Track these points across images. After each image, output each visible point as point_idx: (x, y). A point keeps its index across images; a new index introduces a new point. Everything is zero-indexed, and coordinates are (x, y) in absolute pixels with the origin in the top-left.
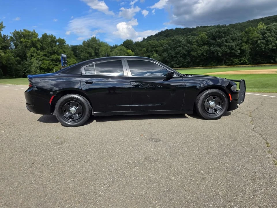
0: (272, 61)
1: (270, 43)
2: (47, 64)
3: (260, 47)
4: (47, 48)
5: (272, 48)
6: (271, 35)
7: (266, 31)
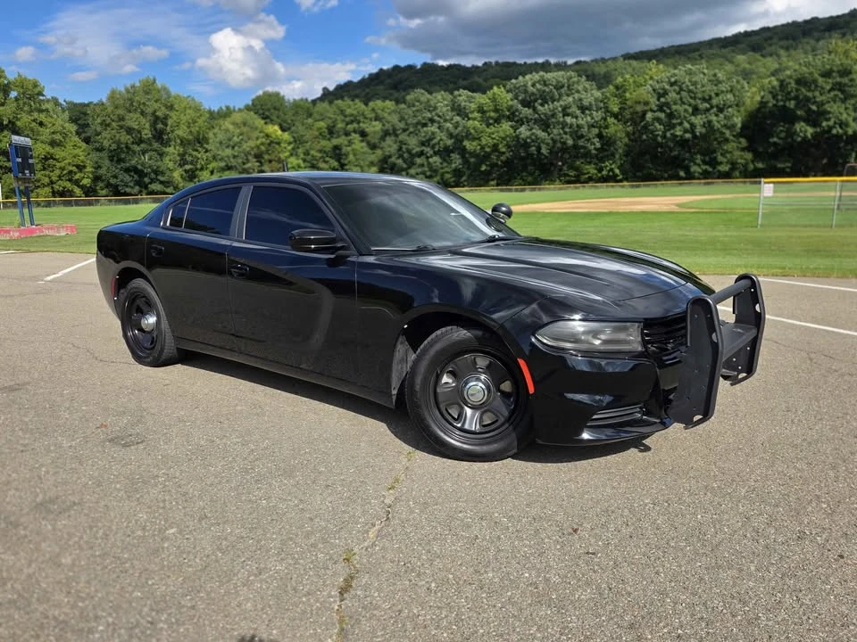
0: (682, 174)
1: (679, 121)
3: (652, 132)
5: (681, 137)
6: (681, 99)
7: (667, 87)
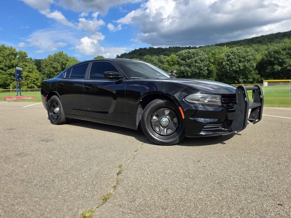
0: (236, 82)
1: (234, 65)
2: (4, 79)
3: (225, 68)
4: (5, 61)
5: (236, 70)
6: (235, 57)
7: (230, 54)
